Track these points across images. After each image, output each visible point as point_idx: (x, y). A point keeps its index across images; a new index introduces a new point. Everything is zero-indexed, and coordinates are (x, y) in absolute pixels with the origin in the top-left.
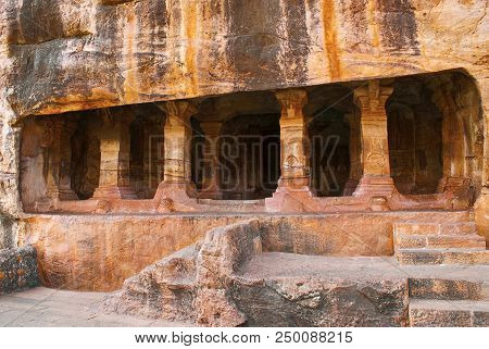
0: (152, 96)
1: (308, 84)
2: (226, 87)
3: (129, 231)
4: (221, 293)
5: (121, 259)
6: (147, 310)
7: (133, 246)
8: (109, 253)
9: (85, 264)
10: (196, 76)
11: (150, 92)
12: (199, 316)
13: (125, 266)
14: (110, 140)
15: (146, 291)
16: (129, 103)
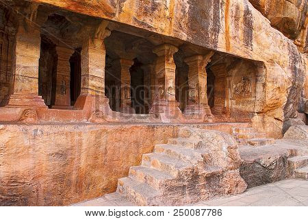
0: (143, 23)
1: (218, 50)
4: (237, 171)
7: (106, 153)
8: (83, 164)
10: (173, 21)
11: (141, 19)
12: (227, 190)
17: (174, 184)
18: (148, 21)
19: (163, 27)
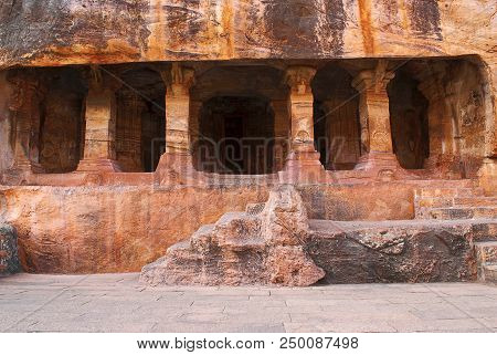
0: (181, 54)
1: (343, 56)
2: (262, 52)
3: (144, 202)
4: (298, 249)
5: (134, 234)
6: (203, 277)
7: (149, 219)
8: (119, 228)
9: (87, 241)
10: (232, 38)
11: (178, 50)
12: (273, 276)
13: (137, 242)
14: (98, 106)
15: (202, 257)
16: (151, 59)
17: (187, 256)
18: (188, 48)
19: (217, 49)
